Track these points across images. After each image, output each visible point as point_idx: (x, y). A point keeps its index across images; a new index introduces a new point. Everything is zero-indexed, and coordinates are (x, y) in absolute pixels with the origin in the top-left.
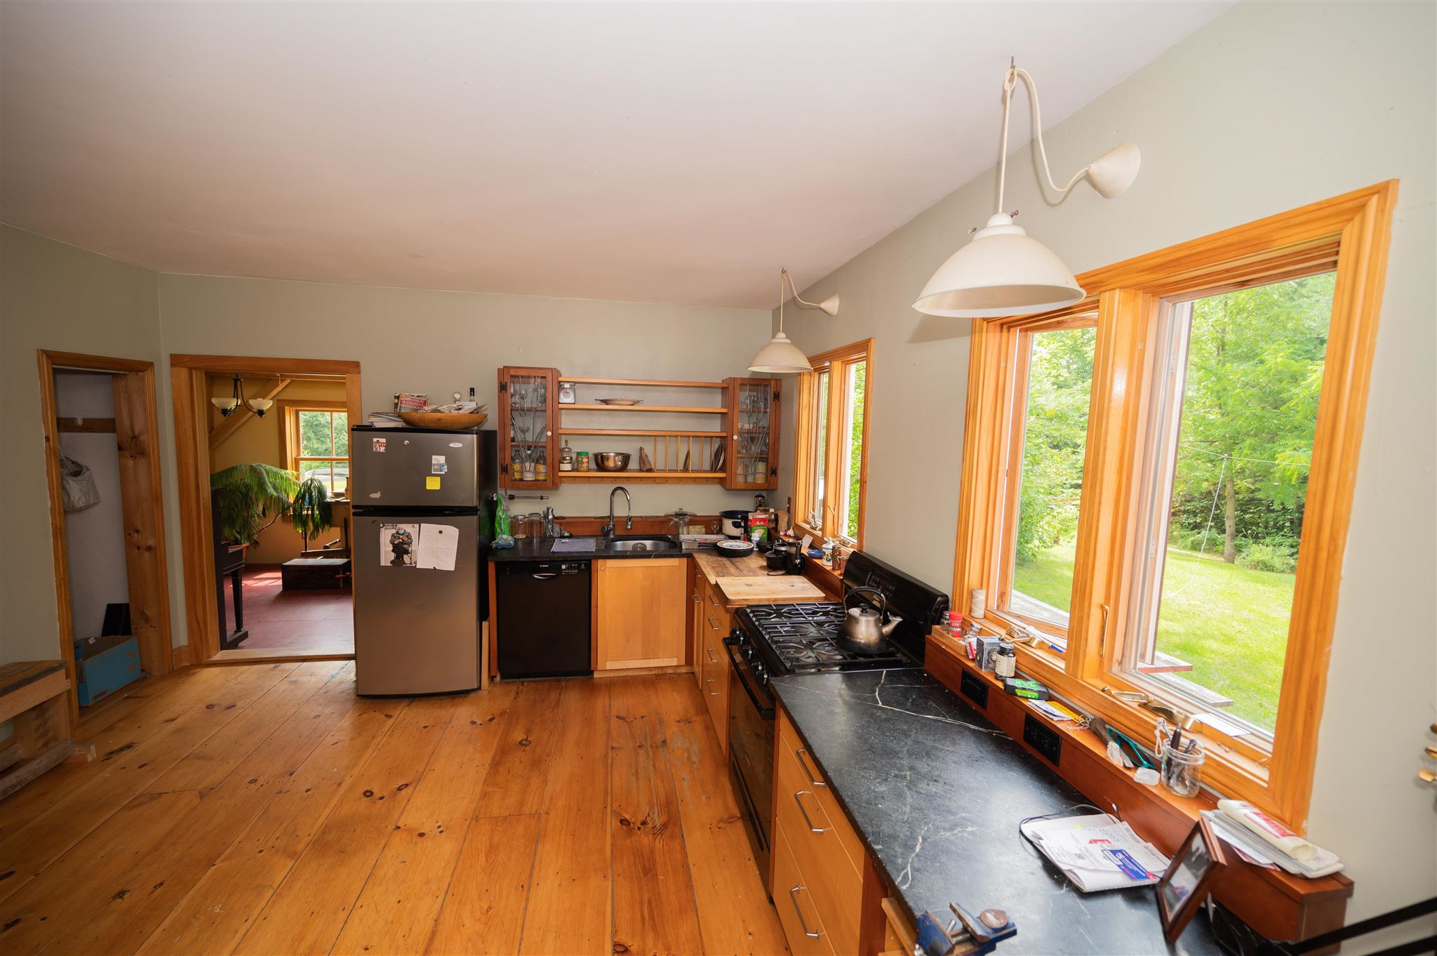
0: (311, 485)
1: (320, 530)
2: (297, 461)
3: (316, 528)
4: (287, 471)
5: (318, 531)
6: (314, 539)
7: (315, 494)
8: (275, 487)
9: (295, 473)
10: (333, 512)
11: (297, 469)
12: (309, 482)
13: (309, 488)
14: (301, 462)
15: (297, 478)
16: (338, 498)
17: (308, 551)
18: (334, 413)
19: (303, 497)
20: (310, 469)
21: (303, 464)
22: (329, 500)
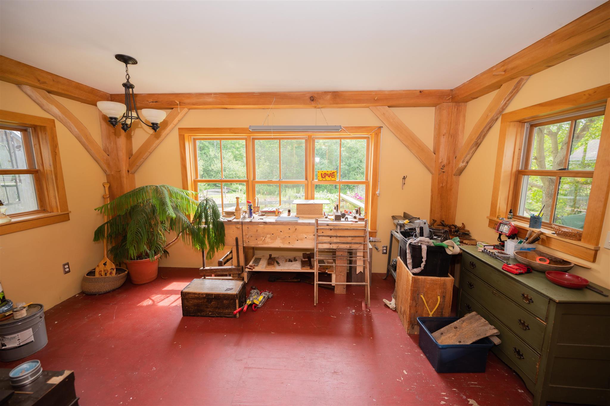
0: (206, 205)
1: (216, 250)
2: (196, 182)
3: (212, 248)
4: (188, 192)
5: (214, 252)
6: (211, 258)
7: (210, 212)
8: (176, 208)
9: (194, 193)
10: (226, 232)
11: (196, 190)
12: (205, 202)
13: (205, 208)
14: (199, 183)
15: (196, 198)
16: (230, 217)
17: (206, 268)
18: (223, 141)
19: (200, 217)
20: (206, 190)
21: (200, 185)
22: (222, 220)
